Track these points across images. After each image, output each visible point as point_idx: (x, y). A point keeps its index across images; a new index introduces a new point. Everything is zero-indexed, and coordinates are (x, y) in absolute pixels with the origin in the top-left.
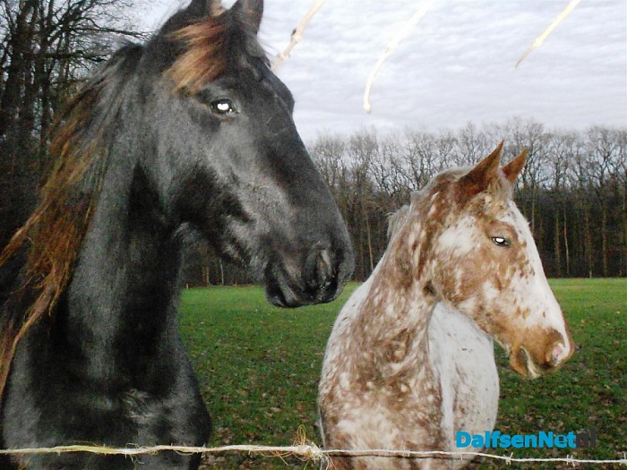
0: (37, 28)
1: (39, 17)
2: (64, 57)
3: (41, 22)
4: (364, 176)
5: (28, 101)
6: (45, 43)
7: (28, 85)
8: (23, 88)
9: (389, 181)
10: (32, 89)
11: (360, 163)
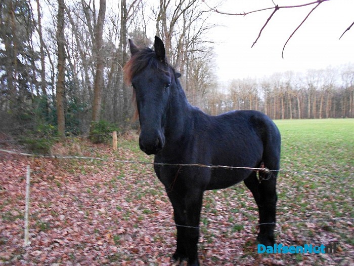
0: (185, 42)
1: (185, 40)
2: (192, 51)
3: (186, 41)
4: (289, 84)
5: (182, 65)
6: (187, 47)
7: (182, 61)
8: (181, 62)
9: (298, 86)
10: (183, 62)
11: (288, 80)
